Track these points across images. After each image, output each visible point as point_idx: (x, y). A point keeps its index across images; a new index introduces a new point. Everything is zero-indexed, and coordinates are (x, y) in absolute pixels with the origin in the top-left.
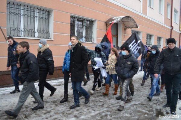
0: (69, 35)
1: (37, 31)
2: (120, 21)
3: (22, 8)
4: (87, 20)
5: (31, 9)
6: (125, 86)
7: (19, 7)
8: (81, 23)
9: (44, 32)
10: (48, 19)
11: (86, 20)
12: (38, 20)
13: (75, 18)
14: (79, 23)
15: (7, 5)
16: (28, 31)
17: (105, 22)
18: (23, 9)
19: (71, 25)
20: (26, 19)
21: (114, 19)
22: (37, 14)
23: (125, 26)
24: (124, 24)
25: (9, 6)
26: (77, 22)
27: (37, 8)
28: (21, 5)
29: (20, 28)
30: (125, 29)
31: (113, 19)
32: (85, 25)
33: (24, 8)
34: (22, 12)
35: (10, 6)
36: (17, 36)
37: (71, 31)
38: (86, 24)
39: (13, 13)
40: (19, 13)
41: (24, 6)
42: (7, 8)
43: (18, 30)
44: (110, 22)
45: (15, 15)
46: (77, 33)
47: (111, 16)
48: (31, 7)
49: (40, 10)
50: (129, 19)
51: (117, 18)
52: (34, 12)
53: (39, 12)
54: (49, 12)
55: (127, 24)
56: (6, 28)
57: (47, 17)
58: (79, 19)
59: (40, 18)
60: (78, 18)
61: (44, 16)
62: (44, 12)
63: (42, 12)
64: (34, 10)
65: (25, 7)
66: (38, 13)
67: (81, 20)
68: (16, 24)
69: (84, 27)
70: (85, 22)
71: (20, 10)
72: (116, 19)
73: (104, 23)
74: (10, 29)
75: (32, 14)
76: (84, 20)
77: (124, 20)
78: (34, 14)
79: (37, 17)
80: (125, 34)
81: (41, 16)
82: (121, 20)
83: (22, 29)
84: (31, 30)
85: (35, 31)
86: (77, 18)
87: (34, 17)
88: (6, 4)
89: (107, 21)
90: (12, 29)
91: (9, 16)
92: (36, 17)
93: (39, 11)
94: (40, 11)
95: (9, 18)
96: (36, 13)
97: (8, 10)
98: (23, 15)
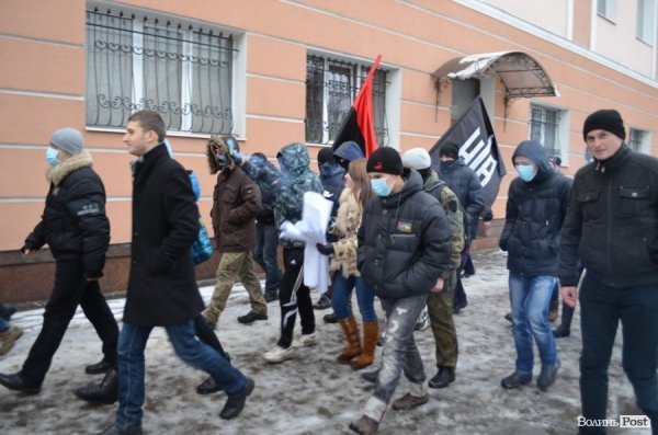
0: (302, 122)
1: (188, 109)
2: (487, 71)
3: (138, 27)
4: (366, 69)
5: (168, 32)
6: (397, 332)
7: (128, 23)
8: (345, 79)
9: (212, 113)
10: (229, 64)
11: (363, 67)
12: (194, 68)
13: (322, 59)
14: (338, 77)
15: (88, 16)
16: (158, 109)
17: (433, 76)
18: (141, 30)
19: (308, 87)
20: (151, 66)
21: (467, 65)
22: (188, 50)
23: (507, 90)
24: (502, 81)
25: (92, 22)
26: (328, 76)
27: (190, 28)
28: (133, 17)
29: (129, 99)
30: (506, 100)
31: (462, 62)
32: (358, 86)
33: (145, 28)
34: (138, 41)
35: (98, 22)
36: (121, 126)
37: (308, 107)
38: (362, 82)
39: (107, 47)
40: (128, 44)
41: (145, 19)
42: (88, 30)
43: (123, 104)
44: (452, 75)
45: (113, 51)
46: (329, 116)
47: (454, 53)
48: (169, 24)
49: (200, 32)
50: (522, 61)
51: (476, 59)
52: (180, 40)
53: (197, 41)
54: (230, 40)
55: (513, 79)
56: (82, 99)
57: (223, 58)
58: (338, 65)
59: (199, 61)
60: (335, 61)
61: (215, 56)
62: (215, 41)
63: (205, 40)
64: (179, 34)
65: (147, 25)
66: (191, 45)
67: (345, 68)
68: (116, 83)
69: (355, 92)
70: (359, 74)
71: (129, 34)
72: (472, 62)
73: (429, 77)
74: (98, 102)
75: (174, 50)
76: (356, 66)
77: (502, 67)
78: (180, 47)
79: (188, 58)
80: (505, 117)
81: (205, 55)
82: (491, 66)
83: (137, 102)
84: (169, 104)
85: (183, 107)
86: (329, 60)
87: (179, 57)
88: (84, 15)
89: (438, 71)
90: (102, 101)
91: (92, 55)
92: (184, 59)
93: (197, 36)
94: (200, 38)
95: (92, 63)
96: (184, 43)
97: (92, 33)
98: (141, 51)
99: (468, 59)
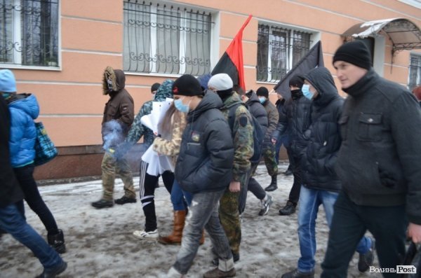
0: (255, 68)
1: (184, 60)
2: (380, 32)
3: (154, 10)
4: (298, 33)
5: (165, 11)
6: (192, 218)
7: (148, 7)
8: (283, 39)
9: (198, 62)
10: (209, 31)
11: (295, 32)
12: (187, 34)
13: (267, 27)
14: (278, 38)
15: (124, 5)
16: (165, 61)
17: (342, 36)
18: (155, 12)
19: (259, 45)
20: (161, 34)
21: (366, 28)
22: (184, 23)
23: (394, 45)
24: (390, 39)
25: (126, 8)
26: (272, 38)
27: (185, 9)
28: (151, 4)
29: (148, 55)
30: (393, 52)
31: (362, 26)
32: (292, 44)
33: (158, 10)
34: (154, 19)
35: (130, 8)
36: (143, 72)
37: (258, 58)
38: (294, 41)
39: (136, 23)
40: (148, 21)
41: (158, 5)
42: (124, 13)
43: (144, 58)
44: (355, 35)
45: (139, 25)
46: (272, 63)
47: (357, 21)
48: (172, 7)
49: (191, 12)
50: (405, 25)
51: (372, 24)
52: (179, 17)
53: (189, 17)
54: (210, 16)
55: (398, 38)
56: (121, 55)
57: (205, 28)
58: (278, 30)
59: (190, 30)
60: (277, 28)
61: (200, 27)
62: (200, 17)
63: (194, 16)
64: (178, 13)
65: (159, 9)
66: (186, 20)
67: (283, 32)
68: (141, 45)
69: (289, 48)
70: (292, 36)
71: (148, 14)
72: (370, 26)
73: (339, 37)
74: (130, 57)
75: (175, 23)
76: (290, 31)
77: (391, 29)
78: (179, 21)
79: (184, 29)
80: (392, 63)
81: (194, 26)
82: (383, 28)
83: (153, 57)
84: (172, 58)
85: (180, 59)
86: (272, 27)
87: (178, 28)
88: (122, 3)
89: (346, 33)
90: (132, 57)
91: (126, 28)
92: (181, 29)
93: (189, 14)
94: (191, 16)
95: (126, 34)
96: (181, 20)
97: (126, 14)
98: (155, 25)
99: (366, 24)
